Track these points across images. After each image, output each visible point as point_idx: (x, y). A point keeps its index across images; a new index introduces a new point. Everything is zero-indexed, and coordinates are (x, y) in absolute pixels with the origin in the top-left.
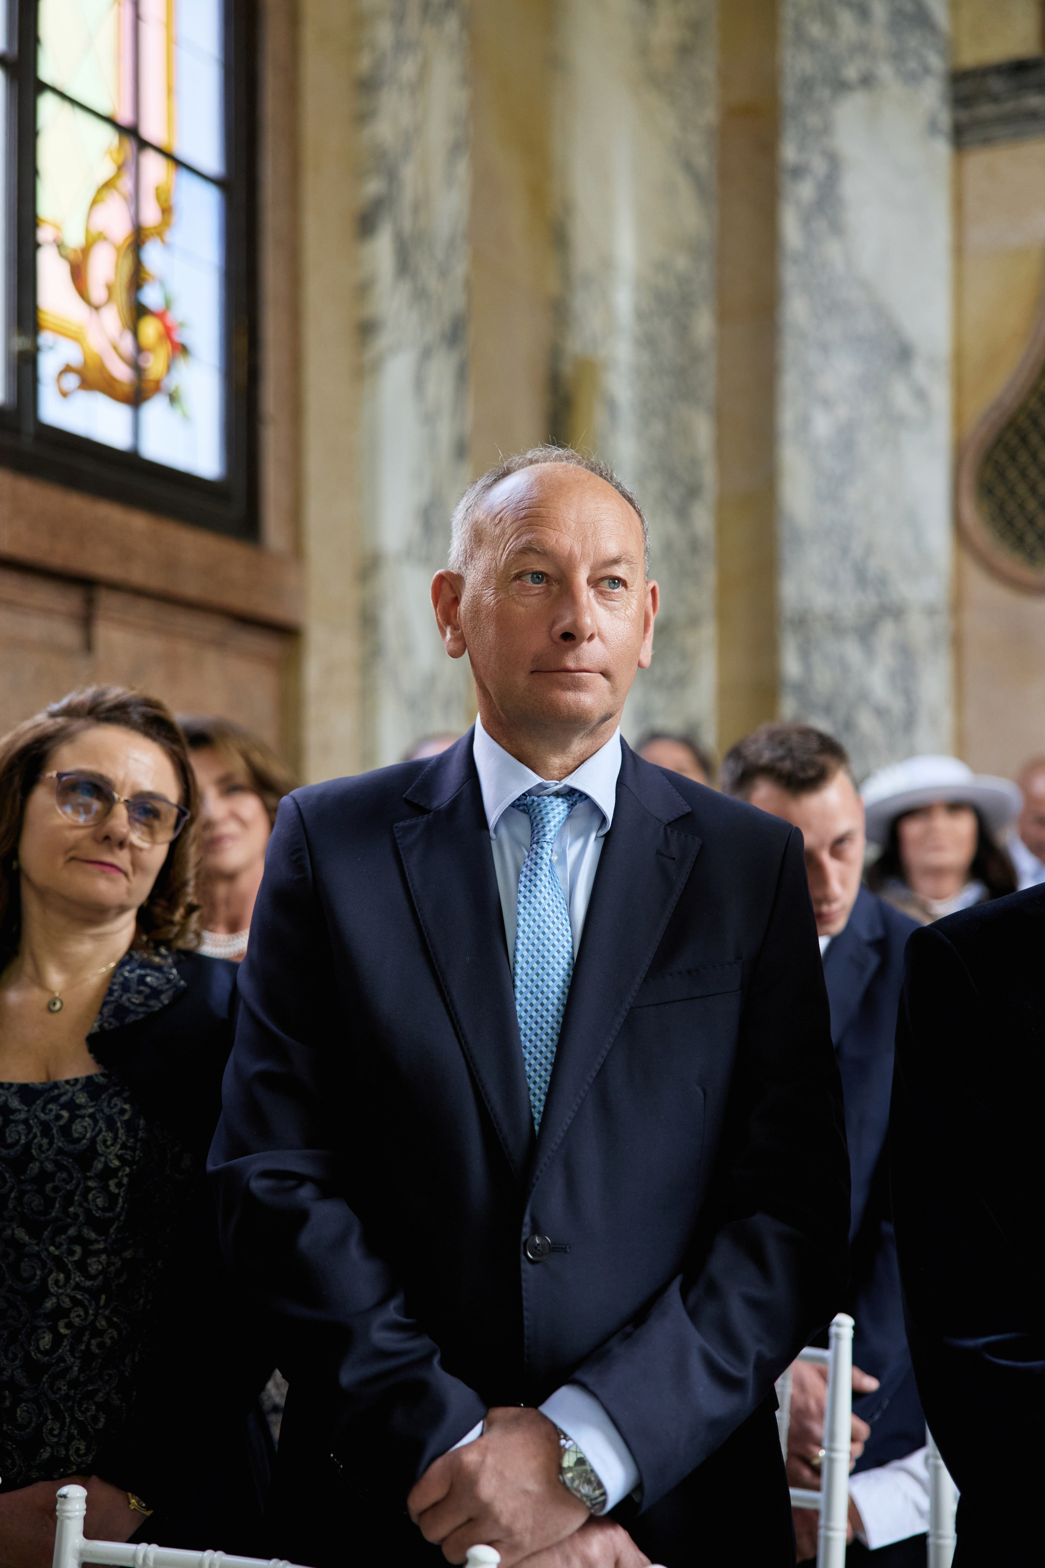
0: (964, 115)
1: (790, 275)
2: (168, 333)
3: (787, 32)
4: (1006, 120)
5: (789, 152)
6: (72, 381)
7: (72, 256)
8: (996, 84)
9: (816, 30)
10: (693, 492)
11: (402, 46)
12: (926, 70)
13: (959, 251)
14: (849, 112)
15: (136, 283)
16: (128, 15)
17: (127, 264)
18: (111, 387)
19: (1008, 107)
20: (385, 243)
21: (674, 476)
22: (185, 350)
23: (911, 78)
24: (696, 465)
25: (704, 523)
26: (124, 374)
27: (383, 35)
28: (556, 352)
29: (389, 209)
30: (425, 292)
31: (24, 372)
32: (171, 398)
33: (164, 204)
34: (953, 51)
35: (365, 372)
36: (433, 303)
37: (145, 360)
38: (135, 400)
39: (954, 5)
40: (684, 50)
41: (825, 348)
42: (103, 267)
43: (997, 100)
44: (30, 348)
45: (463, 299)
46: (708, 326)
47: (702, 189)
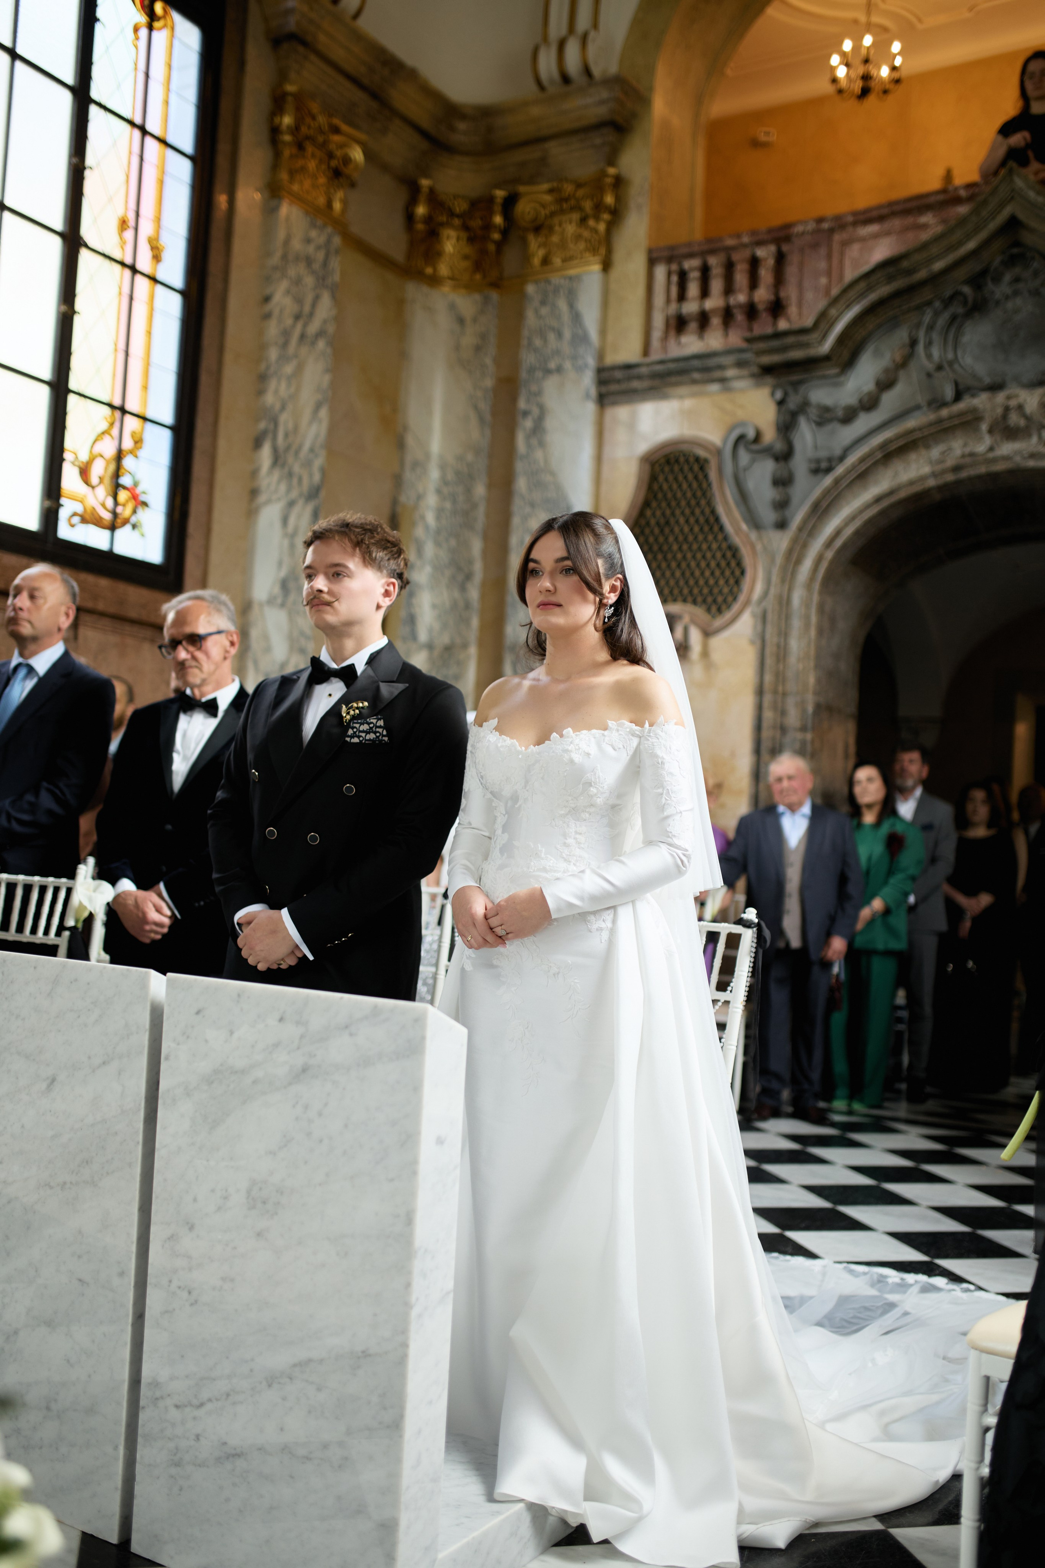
0: (604, 389)
1: (520, 466)
2: (135, 497)
3: (524, 342)
4: (624, 393)
5: (522, 404)
6: (76, 519)
7: (81, 465)
8: (619, 374)
9: (538, 342)
10: (469, 577)
11: (284, 358)
12: (586, 366)
13: (599, 458)
14: (550, 385)
15: (117, 475)
16: (121, 356)
17: (112, 467)
18: (98, 522)
19: (624, 386)
20: (266, 452)
21: (459, 569)
22: (145, 504)
23: (580, 369)
24: (470, 562)
25: (474, 594)
26: (107, 516)
27: (273, 354)
28: (395, 502)
29: (270, 436)
30: (290, 475)
31: (50, 516)
32: (134, 527)
33: (137, 439)
34: (601, 356)
35: (251, 513)
36: (295, 481)
37: (119, 510)
38: (112, 527)
39: (603, 332)
40: (478, 349)
41: (532, 505)
42: (98, 469)
43: (618, 381)
44: (54, 506)
45: (317, 477)
46: (480, 490)
47: (481, 420)
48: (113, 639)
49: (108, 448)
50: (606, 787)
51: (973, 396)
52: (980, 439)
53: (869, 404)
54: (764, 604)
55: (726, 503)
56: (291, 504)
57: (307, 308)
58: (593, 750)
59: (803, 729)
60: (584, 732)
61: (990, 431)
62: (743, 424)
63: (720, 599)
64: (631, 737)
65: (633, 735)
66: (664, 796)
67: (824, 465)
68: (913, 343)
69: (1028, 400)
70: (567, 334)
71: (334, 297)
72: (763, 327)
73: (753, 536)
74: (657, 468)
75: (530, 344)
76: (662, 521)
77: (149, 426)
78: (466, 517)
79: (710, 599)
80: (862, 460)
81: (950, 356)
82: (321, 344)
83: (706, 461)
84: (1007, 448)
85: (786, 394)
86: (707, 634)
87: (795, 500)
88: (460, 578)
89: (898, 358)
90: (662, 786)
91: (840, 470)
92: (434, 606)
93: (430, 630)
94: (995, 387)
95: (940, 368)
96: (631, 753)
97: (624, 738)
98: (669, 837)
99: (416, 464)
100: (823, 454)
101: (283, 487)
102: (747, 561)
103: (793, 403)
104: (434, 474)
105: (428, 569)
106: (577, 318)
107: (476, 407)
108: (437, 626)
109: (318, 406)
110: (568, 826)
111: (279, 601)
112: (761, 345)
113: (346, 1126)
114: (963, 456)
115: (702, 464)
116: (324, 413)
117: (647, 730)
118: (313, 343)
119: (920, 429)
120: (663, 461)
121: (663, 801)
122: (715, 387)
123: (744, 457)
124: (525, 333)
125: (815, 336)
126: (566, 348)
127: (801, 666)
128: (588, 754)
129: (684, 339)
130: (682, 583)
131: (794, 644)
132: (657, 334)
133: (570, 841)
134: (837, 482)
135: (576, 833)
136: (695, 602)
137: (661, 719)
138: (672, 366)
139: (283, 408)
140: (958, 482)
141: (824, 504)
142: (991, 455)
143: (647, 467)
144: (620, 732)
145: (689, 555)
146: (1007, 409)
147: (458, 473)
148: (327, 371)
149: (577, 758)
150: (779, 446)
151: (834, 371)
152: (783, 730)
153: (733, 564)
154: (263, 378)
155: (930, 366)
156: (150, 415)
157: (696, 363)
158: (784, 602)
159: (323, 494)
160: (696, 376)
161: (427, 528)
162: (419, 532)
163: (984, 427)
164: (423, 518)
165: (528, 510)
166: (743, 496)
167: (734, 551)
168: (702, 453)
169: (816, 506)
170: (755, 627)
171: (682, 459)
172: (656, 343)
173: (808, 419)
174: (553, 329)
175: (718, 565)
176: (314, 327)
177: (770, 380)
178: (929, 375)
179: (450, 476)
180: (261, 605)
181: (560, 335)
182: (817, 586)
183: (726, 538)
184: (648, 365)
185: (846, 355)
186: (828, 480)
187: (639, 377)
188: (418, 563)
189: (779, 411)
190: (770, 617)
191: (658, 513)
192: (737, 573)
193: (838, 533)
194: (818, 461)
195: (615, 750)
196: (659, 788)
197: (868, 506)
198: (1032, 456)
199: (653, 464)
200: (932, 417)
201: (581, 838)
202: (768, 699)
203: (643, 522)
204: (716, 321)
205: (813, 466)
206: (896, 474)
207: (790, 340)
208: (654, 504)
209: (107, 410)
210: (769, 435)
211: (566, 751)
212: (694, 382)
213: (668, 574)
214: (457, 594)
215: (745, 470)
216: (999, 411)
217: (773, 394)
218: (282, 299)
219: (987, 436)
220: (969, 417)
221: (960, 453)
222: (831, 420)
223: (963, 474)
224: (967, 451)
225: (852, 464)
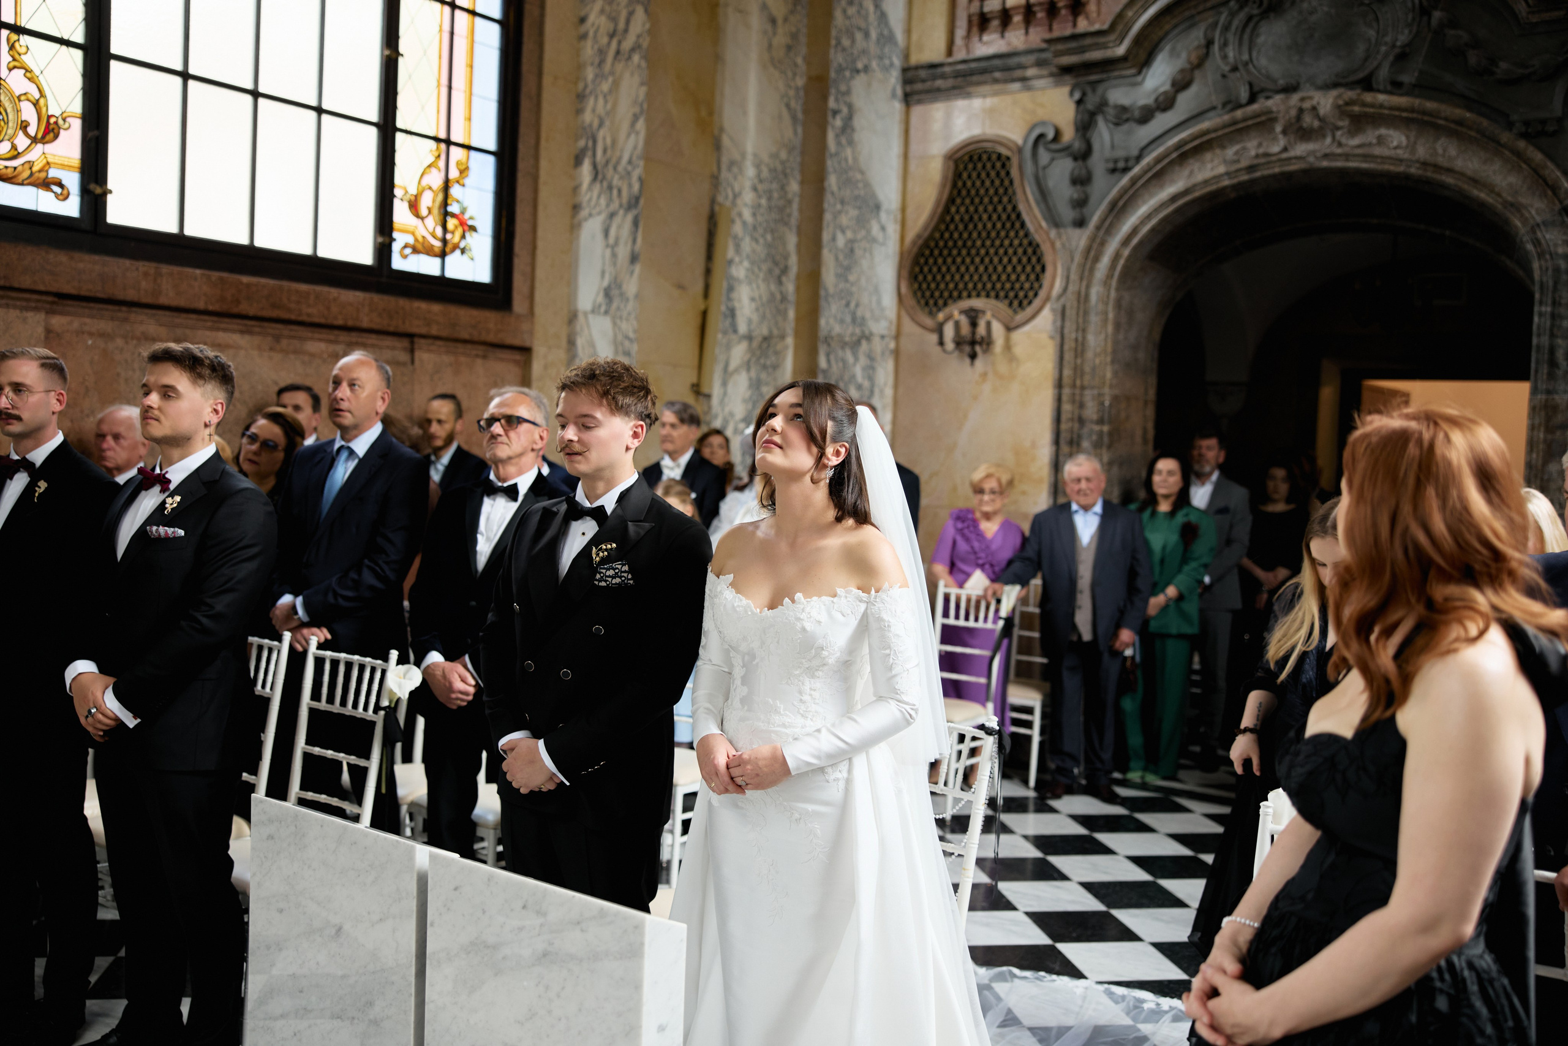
0: (908, 89)
1: (830, 163)
2: (462, 223)
3: (833, 42)
4: (928, 91)
5: (832, 103)
6: (408, 251)
7: (411, 200)
8: (923, 74)
9: (846, 42)
10: (785, 271)
11: (600, 76)
12: (892, 65)
13: (906, 156)
14: (858, 84)
15: (445, 204)
16: (444, 91)
17: (440, 197)
18: (429, 251)
19: (928, 85)
20: (586, 168)
21: (776, 263)
22: (473, 229)
23: (886, 69)
24: (786, 257)
25: (790, 287)
26: (437, 244)
27: (590, 73)
28: (713, 201)
29: (589, 153)
30: (610, 188)
31: (383, 251)
32: (463, 251)
33: (463, 167)
34: (906, 56)
35: (574, 228)
36: (615, 192)
37: (449, 236)
38: (443, 255)
39: (908, 31)
40: (789, 48)
41: (842, 202)
42: (427, 201)
43: (923, 81)
44: (387, 240)
45: (636, 187)
46: (794, 187)
47: (794, 118)
48: (447, 359)
49: (436, 180)
50: (836, 649)
51: (1268, 98)
52: (1275, 139)
53: (1165, 103)
54: (1062, 300)
55: (1027, 200)
56: (612, 215)
57: (621, 25)
58: (823, 617)
59: (1100, 421)
60: (815, 598)
61: (1284, 132)
62: (1043, 123)
63: (1021, 294)
64: (858, 603)
65: (861, 601)
66: (892, 656)
67: (1121, 165)
68: (1209, 43)
69: (1323, 102)
70: (874, 35)
71: (646, 11)
72: (1063, 29)
73: (1053, 233)
74: (961, 167)
75: (839, 43)
76: (967, 217)
77: (473, 153)
78: (781, 212)
79: (1012, 294)
80: (1158, 160)
81: (1246, 57)
82: (636, 58)
83: (1008, 158)
84: (1300, 149)
85: (1084, 94)
86: (1009, 329)
87: (1093, 200)
88: (777, 271)
89: (1194, 58)
90: (889, 647)
91: (1136, 170)
92: (753, 299)
93: (750, 321)
94: (1289, 89)
95: (1235, 69)
96: (859, 618)
97: (852, 604)
98: (897, 694)
99: (732, 163)
100: (1120, 153)
101: (603, 201)
102: (1048, 258)
103: (1091, 102)
104: (750, 171)
105: (746, 264)
106: (883, 17)
107: (788, 106)
108: (755, 318)
109: (636, 118)
110: (803, 684)
111: (603, 309)
112: (1060, 47)
113: (580, 1010)
114: (1257, 156)
115: (1004, 161)
116: (641, 125)
117: (873, 597)
118: (629, 58)
119: (1215, 130)
120: (966, 158)
121: (891, 661)
122: (1017, 86)
123: (1044, 156)
124: (834, 33)
125: (1112, 37)
126: (873, 48)
127: (1097, 361)
128: (819, 622)
129: (985, 38)
130: (985, 278)
131: (1091, 338)
132: (960, 32)
133: (806, 698)
134: (1134, 181)
135: (811, 689)
136: (997, 297)
137: (886, 585)
138: (973, 65)
139: (601, 125)
140: (1252, 182)
141: (1121, 203)
142: (1285, 155)
143: (951, 164)
144: (848, 599)
145: (992, 251)
146: (1301, 111)
147: (773, 170)
148: (642, 84)
149: (809, 626)
150: (1077, 145)
151: (1133, 71)
152: (1081, 421)
153: (1034, 260)
154: (581, 97)
155: (1227, 68)
156: (474, 144)
157: (997, 62)
158: (1083, 299)
159: (642, 202)
160: (997, 75)
161: (744, 223)
162: (738, 228)
163: (1278, 128)
164: (740, 215)
165: (839, 207)
166: (1043, 194)
167: (1036, 247)
168: (1004, 151)
169: (1113, 205)
170: (1054, 322)
171: (985, 157)
172: (959, 41)
173: (1106, 120)
174: (859, 29)
175: (1020, 261)
176: (627, 44)
177: (1069, 79)
178: (1224, 76)
179: (765, 173)
180: (585, 314)
181: (867, 35)
182: (1114, 283)
183: (1026, 235)
184: (950, 64)
185: (1143, 56)
186: (1125, 180)
187: (943, 76)
188: (737, 259)
189: (1077, 111)
190: (1068, 312)
191: (962, 209)
192: (1038, 268)
193: (1134, 231)
194: (1116, 161)
195: (843, 615)
196: (886, 649)
197: (1163, 205)
198: (1326, 156)
199: (956, 163)
200: (1226, 118)
201: (816, 694)
202: (1066, 391)
203: (948, 218)
204: (1017, 19)
205: (1111, 165)
206: (1191, 173)
207: (1088, 41)
208: (958, 201)
209: (432, 144)
210: (1069, 134)
211: (799, 619)
212: (996, 81)
213: (972, 269)
214: (773, 287)
215: (1045, 168)
216: (1293, 113)
217: (1071, 94)
218: (596, 20)
219: (1281, 136)
220: (1263, 118)
221: (1253, 153)
222: (1127, 120)
223: (1258, 174)
224: (1261, 151)
225: (1148, 164)
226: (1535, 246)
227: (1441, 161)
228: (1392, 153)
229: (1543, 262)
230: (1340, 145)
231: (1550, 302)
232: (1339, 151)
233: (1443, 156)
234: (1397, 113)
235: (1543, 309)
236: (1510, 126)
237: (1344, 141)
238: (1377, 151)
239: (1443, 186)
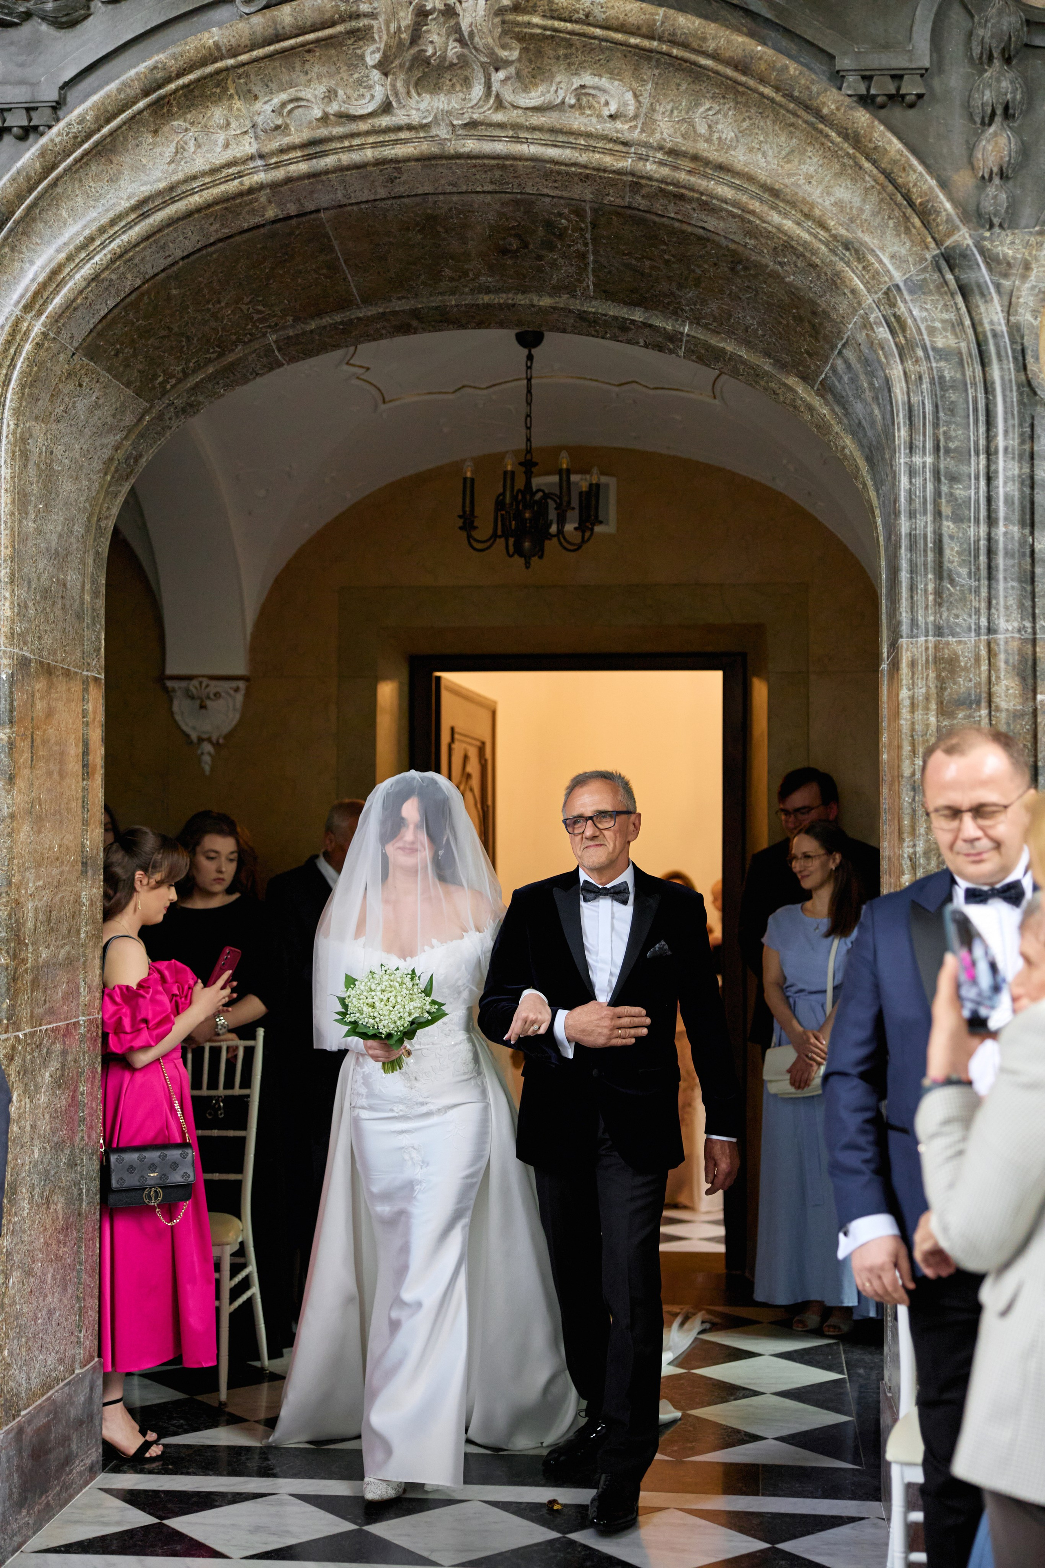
52: (364, 83)
67: (17, 121)
80: (102, 113)
84: (419, 107)
91: (55, 134)
100: (15, 94)
114: (325, 119)
119: (234, 53)
134: (48, 160)
140: (314, 179)
141: (21, 212)
142: (385, 121)
163: (372, 57)
186: (29, 156)
193: (55, 278)
197: (120, 220)
198: (472, 127)
206: (180, 149)
216: (406, 18)
219: (376, 75)
220: (340, 28)
221: (317, 113)
222: (27, 16)
223: (329, 161)
224: (334, 108)
225: (81, 121)
226: (893, 332)
227: (702, 148)
228: (608, 128)
229: (909, 364)
230: (500, 104)
231: (929, 445)
232: (499, 117)
233: (708, 140)
234: (619, 36)
235: (917, 460)
236: (837, 78)
237: (508, 96)
238: (577, 121)
239: (708, 205)
